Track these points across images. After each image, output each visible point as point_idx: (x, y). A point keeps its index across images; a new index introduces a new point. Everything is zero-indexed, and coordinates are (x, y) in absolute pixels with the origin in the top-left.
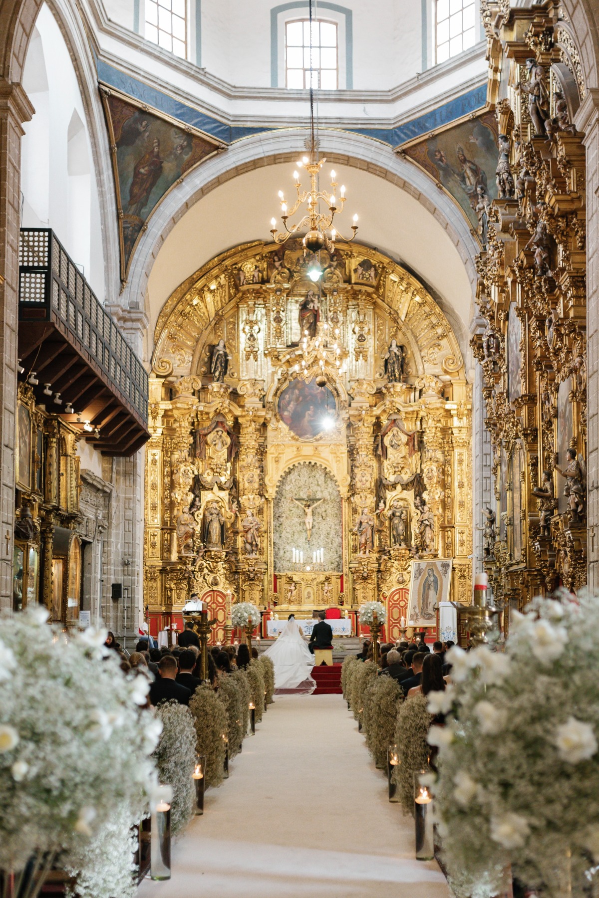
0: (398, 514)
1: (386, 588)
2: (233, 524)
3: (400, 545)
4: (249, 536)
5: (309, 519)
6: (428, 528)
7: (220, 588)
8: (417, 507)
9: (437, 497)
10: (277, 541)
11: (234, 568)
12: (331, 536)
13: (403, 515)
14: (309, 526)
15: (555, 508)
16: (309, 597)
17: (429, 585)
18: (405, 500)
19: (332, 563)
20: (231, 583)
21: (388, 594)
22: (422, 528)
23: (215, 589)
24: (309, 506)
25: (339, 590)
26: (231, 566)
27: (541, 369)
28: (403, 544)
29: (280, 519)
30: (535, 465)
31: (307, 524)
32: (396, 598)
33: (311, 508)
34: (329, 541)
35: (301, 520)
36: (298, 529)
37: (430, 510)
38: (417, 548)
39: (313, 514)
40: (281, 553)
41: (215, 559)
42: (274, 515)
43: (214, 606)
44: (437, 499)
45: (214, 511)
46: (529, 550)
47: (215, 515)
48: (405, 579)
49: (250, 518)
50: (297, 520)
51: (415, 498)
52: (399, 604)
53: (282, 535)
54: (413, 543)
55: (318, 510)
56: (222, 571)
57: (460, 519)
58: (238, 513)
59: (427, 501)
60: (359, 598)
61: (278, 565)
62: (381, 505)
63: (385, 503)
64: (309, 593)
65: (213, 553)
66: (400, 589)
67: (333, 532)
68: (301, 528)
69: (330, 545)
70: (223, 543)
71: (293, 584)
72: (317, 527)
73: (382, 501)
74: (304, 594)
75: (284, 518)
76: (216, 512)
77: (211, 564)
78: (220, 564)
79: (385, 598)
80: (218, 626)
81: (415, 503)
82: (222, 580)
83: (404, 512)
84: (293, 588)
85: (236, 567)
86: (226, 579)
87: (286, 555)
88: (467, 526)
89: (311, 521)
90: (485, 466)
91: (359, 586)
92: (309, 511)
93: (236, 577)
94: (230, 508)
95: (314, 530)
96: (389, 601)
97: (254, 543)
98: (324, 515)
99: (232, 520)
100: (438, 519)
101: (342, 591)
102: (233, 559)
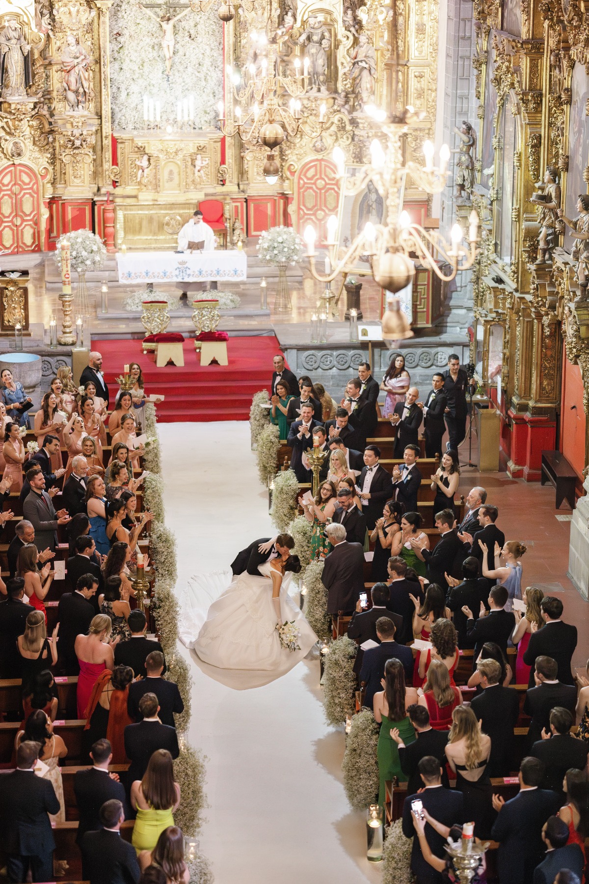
0: (316, 38)
1: (294, 158)
2: (43, 53)
3: (319, 90)
4: (73, 79)
5: (169, 40)
6: (365, 73)
7: (24, 160)
8: (347, 29)
9: (381, 18)
10: (115, 76)
11: (47, 126)
12: (205, 69)
13: (324, 42)
14: (168, 54)
15: (560, 233)
16: (171, 180)
17: (369, 206)
18: (329, 13)
19: (206, 112)
20: (42, 149)
21: (297, 167)
22: (356, 71)
23: (17, 162)
24: (169, 19)
25: (219, 160)
26: (41, 123)
27: (552, 20)
28: (323, 88)
29: (119, 39)
30: (537, 146)
31: (166, 50)
32: (311, 173)
33: (171, 22)
34: (202, 75)
35: (156, 41)
36: (150, 56)
37: (370, 40)
38: (346, 97)
39: (176, 30)
40: (123, 95)
41: (18, 116)
42: (111, 32)
43: (16, 189)
44: (381, 23)
45: (12, 34)
46: (523, 267)
47: (14, 41)
48: (326, 145)
49: (74, 49)
50: (148, 40)
51: (345, 12)
52: (315, 184)
53: (124, 67)
54: (340, 86)
55: (183, 23)
56: (27, 131)
57: (417, 54)
58: (51, 33)
59: (364, 23)
60: (250, 173)
61: (118, 116)
62: (289, 19)
63: (294, 16)
64: (171, 172)
65: (13, 106)
66: (317, 160)
67: (207, 62)
68: (155, 54)
69: (203, 83)
70: (27, 85)
71: (146, 157)
72: (181, 53)
73: (290, 14)
74: (164, 175)
75: (127, 36)
76: (16, 34)
77: (10, 123)
78: (25, 122)
79: (293, 173)
80: (23, 221)
81: (344, 21)
82: (27, 146)
83: (327, 34)
84: (145, 163)
85: (50, 123)
86: (34, 144)
87: (130, 101)
88: (428, 66)
89: (172, 43)
90: (463, 38)
91: (251, 155)
92: (168, 27)
93: (51, 139)
94: (39, 25)
95: (177, 59)
96: (300, 178)
97: (81, 90)
98: (193, 32)
99: (41, 45)
100: (383, 55)
101: (223, 162)
102: (45, 112)
